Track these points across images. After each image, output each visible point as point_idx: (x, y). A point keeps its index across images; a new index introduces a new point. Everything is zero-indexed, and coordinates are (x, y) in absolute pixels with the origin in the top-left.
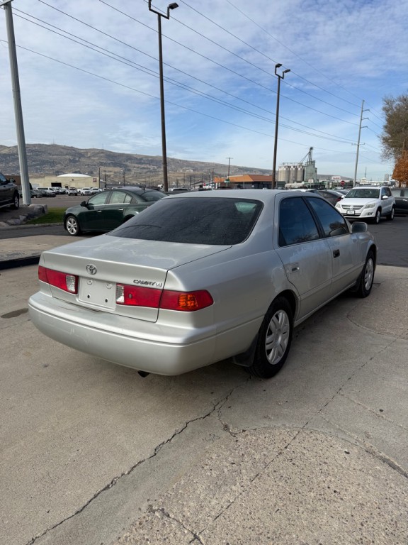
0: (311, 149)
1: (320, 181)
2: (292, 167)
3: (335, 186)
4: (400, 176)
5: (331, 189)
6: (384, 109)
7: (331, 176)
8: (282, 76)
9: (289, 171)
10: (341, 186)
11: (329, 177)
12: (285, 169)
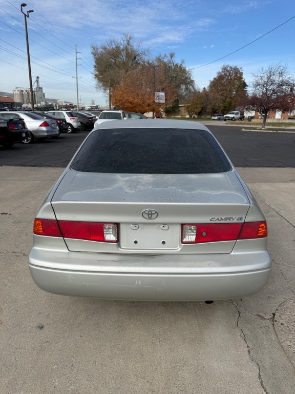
0: (38, 77)
1: (50, 104)
2: (25, 91)
3: (61, 108)
4: (117, 103)
5: (58, 110)
6: (93, 53)
7: (57, 100)
8: (27, 15)
9: (23, 95)
10: (66, 108)
11: (55, 101)
12: (19, 93)
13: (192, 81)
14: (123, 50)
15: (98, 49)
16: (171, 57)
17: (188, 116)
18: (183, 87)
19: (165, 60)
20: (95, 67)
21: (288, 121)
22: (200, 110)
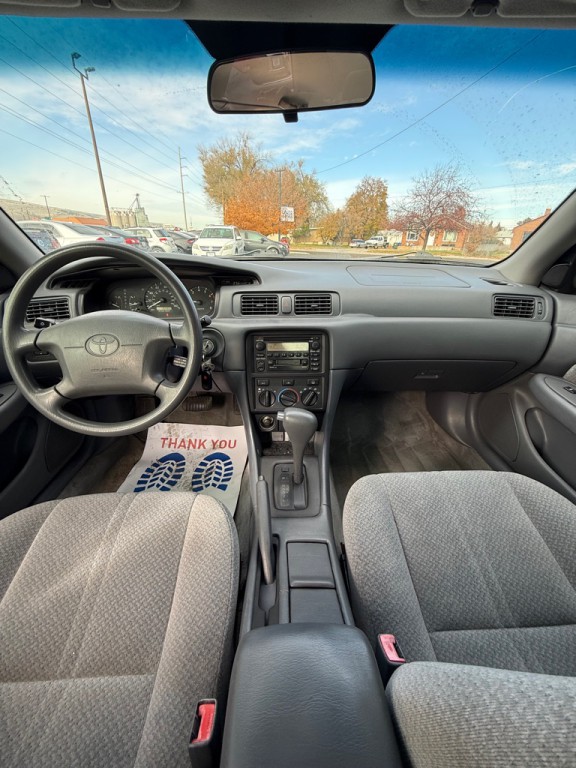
0: (137, 195)
9: (120, 217)
13: (326, 198)
14: (239, 154)
15: (206, 152)
16: (300, 166)
17: (320, 243)
18: (315, 206)
19: (292, 170)
20: (205, 177)
21: (442, 249)
22: (336, 234)
